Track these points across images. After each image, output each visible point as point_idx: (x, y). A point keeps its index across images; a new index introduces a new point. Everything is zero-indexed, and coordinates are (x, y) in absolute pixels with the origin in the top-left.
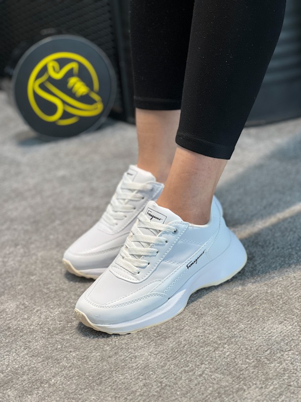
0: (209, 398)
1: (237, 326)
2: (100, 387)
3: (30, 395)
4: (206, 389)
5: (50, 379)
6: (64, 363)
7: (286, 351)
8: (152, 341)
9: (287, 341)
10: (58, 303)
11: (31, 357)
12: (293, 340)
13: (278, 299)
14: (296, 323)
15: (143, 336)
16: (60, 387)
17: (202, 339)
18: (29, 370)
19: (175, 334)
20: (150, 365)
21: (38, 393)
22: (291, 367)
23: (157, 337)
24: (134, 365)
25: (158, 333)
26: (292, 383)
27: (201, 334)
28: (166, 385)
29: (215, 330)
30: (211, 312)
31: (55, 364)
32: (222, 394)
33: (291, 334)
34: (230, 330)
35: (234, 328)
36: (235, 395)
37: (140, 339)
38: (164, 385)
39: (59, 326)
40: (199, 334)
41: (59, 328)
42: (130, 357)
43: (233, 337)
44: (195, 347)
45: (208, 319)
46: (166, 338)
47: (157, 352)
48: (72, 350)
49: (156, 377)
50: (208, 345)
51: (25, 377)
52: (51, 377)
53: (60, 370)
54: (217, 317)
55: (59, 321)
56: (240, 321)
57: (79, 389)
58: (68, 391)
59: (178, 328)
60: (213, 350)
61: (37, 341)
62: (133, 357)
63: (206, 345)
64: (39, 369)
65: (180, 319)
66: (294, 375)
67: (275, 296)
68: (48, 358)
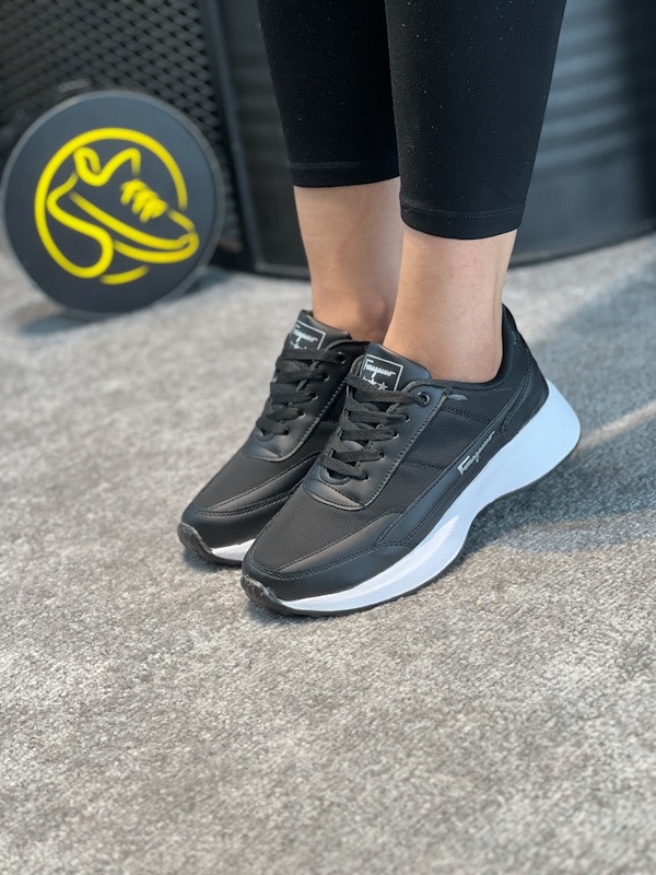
0: (423, 825)
1: (486, 675)
2: (190, 817)
3: (39, 841)
4: (417, 807)
5: (85, 806)
6: (113, 772)
7: (589, 719)
8: (302, 716)
9: (591, 699)
10: (103, 650)
11: (44, 763)
12: (604, 695)
13: (574, 614)
14: (612, 661)
15: (284, 707)
16: (104, 822)
17: (410, 705)
18: (38, 789)
19: (353, 698)
20: (298, 765)
21: (58, 836)
22: (600, 752)
23: (314, 706)
24: (264, 766)
25: (315, 698)
26: (602, 786)
27: (409, 696)
28: (332, 804)
29: (437, 685)
30: (429, 650)
31: (95, 775)
32: (452, 814)
33: (600, 683)
34: (470, 683)
35: (479, 679)
36: (478, 814)
37: (276, 713)
38: (327, 803)
39: (104, 697)
40: (403, 696)
41: (104, 700)
42: (256, 752)
43: (476, 697)
44: (395, 722)
45: (424, 664)
46: (332, 707)
47: (313, 738)
48: (130, 744)
49: (310, 790)
50: (422, 716)
51: (30, 805)
52: (86, 802)
53: (105, 787)
54: (443, 659)
55: (105, 687)
56: (492, 663)
57: (145, 822)
58: (121, 829)
59: (358, 685)
60: (433, 727)
61: (56, 730)
62: (263, 752)
63: (417, 716)
64: (61, 787)
65: (363, 667)
66: (607, 768)
67: (568, 608)
68: (79, 764)
